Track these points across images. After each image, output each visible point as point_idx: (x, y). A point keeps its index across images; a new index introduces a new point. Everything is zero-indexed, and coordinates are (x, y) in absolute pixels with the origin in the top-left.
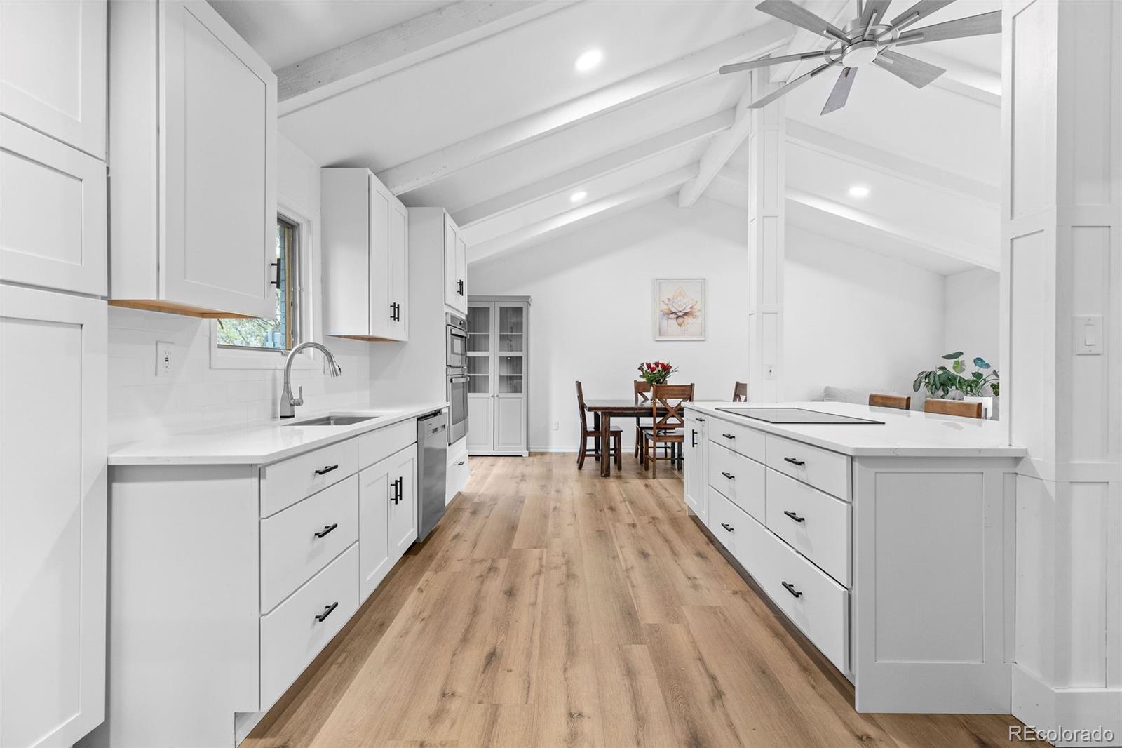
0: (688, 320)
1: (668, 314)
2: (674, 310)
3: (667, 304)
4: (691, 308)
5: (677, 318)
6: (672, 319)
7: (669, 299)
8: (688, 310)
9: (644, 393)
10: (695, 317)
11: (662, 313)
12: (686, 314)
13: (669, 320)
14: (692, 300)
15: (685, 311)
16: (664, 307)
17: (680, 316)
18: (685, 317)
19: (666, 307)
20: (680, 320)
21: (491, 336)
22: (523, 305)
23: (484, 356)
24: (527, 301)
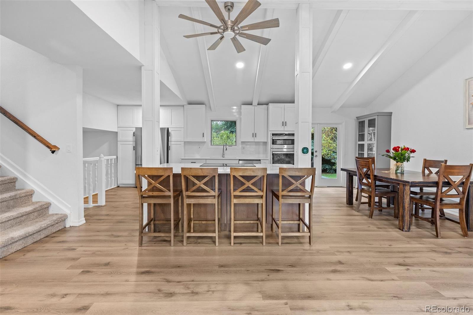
11: (471, 106)
21: (365, 134)
22: (376, 117)
23: (363, 143)
24: (378, 115)
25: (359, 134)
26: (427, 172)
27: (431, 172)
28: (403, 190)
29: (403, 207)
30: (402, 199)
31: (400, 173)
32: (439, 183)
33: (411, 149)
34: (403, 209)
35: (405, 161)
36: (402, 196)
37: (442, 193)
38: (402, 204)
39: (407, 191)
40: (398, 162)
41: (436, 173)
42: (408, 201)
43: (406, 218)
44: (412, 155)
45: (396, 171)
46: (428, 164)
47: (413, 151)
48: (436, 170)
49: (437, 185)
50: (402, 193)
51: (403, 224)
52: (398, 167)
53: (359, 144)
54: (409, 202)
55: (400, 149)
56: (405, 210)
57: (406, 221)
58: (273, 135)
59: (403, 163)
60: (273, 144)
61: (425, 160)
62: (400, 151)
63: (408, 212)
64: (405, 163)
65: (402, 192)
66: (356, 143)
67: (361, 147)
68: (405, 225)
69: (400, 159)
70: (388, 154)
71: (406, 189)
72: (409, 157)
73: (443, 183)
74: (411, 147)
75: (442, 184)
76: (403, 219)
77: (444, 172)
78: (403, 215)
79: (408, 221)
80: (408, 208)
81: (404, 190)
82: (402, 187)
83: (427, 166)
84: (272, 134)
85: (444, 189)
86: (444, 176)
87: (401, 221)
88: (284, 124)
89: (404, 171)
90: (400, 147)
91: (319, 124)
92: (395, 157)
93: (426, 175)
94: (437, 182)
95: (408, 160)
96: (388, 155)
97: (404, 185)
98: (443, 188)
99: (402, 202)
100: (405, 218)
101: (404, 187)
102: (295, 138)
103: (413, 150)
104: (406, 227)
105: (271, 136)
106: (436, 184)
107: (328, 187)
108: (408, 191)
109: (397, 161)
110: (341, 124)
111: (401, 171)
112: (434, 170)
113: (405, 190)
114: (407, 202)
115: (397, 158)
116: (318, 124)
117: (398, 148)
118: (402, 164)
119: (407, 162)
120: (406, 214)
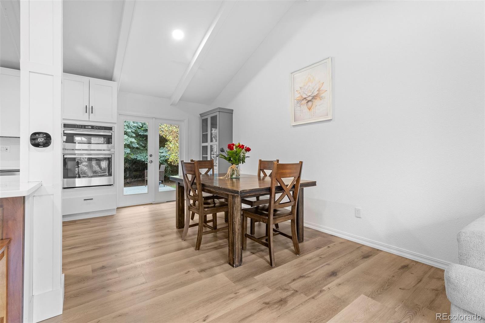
0: (317, 102)
1: (300, 101)
2: (304, 96)
3: (300, 92)
4: (319, 90)
5: (307, 102)
6: (304, 104)
7: (301, 88)
8: (316, 93)
11: (296, 101)
12: (314, 98)
13: (302, 106)
14: (319, 82)
15: (313, 95)
16: (297, 96)
17: (309, 101)
18: (313, 100)
19: (299, 95)
20: (310, 103)
21: (208, 134)
22: (217, 114)
23: (206, 145)
24: (219, 111)
25: (203, 134)
26: (262, 175)
27: (265, 175)
28: (232, 203)
29: (233, 231)
30: (232, 217)
31: (235, 178)
32: (272, 189)
33: (246, 147)
34: (233, 233)
35: (240, 163)
36: (232, 214)
37: (275, 202)
38: (232, 225)
39: (237, 206)
40: (234, 163)
41: (270, 176)
42: (239, 219)
43: (237, 246)
44: (247, 154)
45: (232, 176)
46: (263, 165)
47: (248, 150)
48: (270, 171)
49: (269, 192)
50: (232, 209)
51: (233, 256)
52: (233, 171)
53: (203, 146)
54: (240, 221)
55: (234, 147)
56: (235, 234)
57: (237, 250)
58: (65, 126)
59: (238, 164)
61: (260, 161)
62: (235, 150)
63: (239, 236)
64: (241, 165)
65: (232, 206)
66: (200, 144)
67: (205, 149)
68: (235, 257)
69: (235, 160)
70: (222, 153)
71: (236, 201)
72: (244, 157)
73: (275, 188)
74: (246, 145)
75: (275, 190)
76: (233, 249)
77: (277, 173)
78: (233, 243)
79: (240, 249)
80: (239, 230)
81: (233, 205)
82: (232, 199)
83: (262, 168)
85: (278, 196)
86: (276, 179)
87: (231, 251)
88: (89, 110)
89: (239, 175)
90: (235, 144)
92: (230, 157)
93: (261, 179)
94: (270, 187)
95: (243, 162)
96: (222, 155)
97: (234, 197)
98: (276, 194)
99: (232, 223)
100: (235, 246)
101: (234, 200)
103: (248, 148)
104: (236, 260)
105: (62, 127)
106: (269, 190)
107: (167, 202)
108: (238, 204)
109: (232, 162)
110: (183, 121)
111: (237, 176)
112: (268, 172)
113: (235, 204)
114: (238, 221)
115: (232, 159)
116: (153, 118)
117: (232, 146)
118: (237, 166)
119: (243, 163)
120: (236, 240)
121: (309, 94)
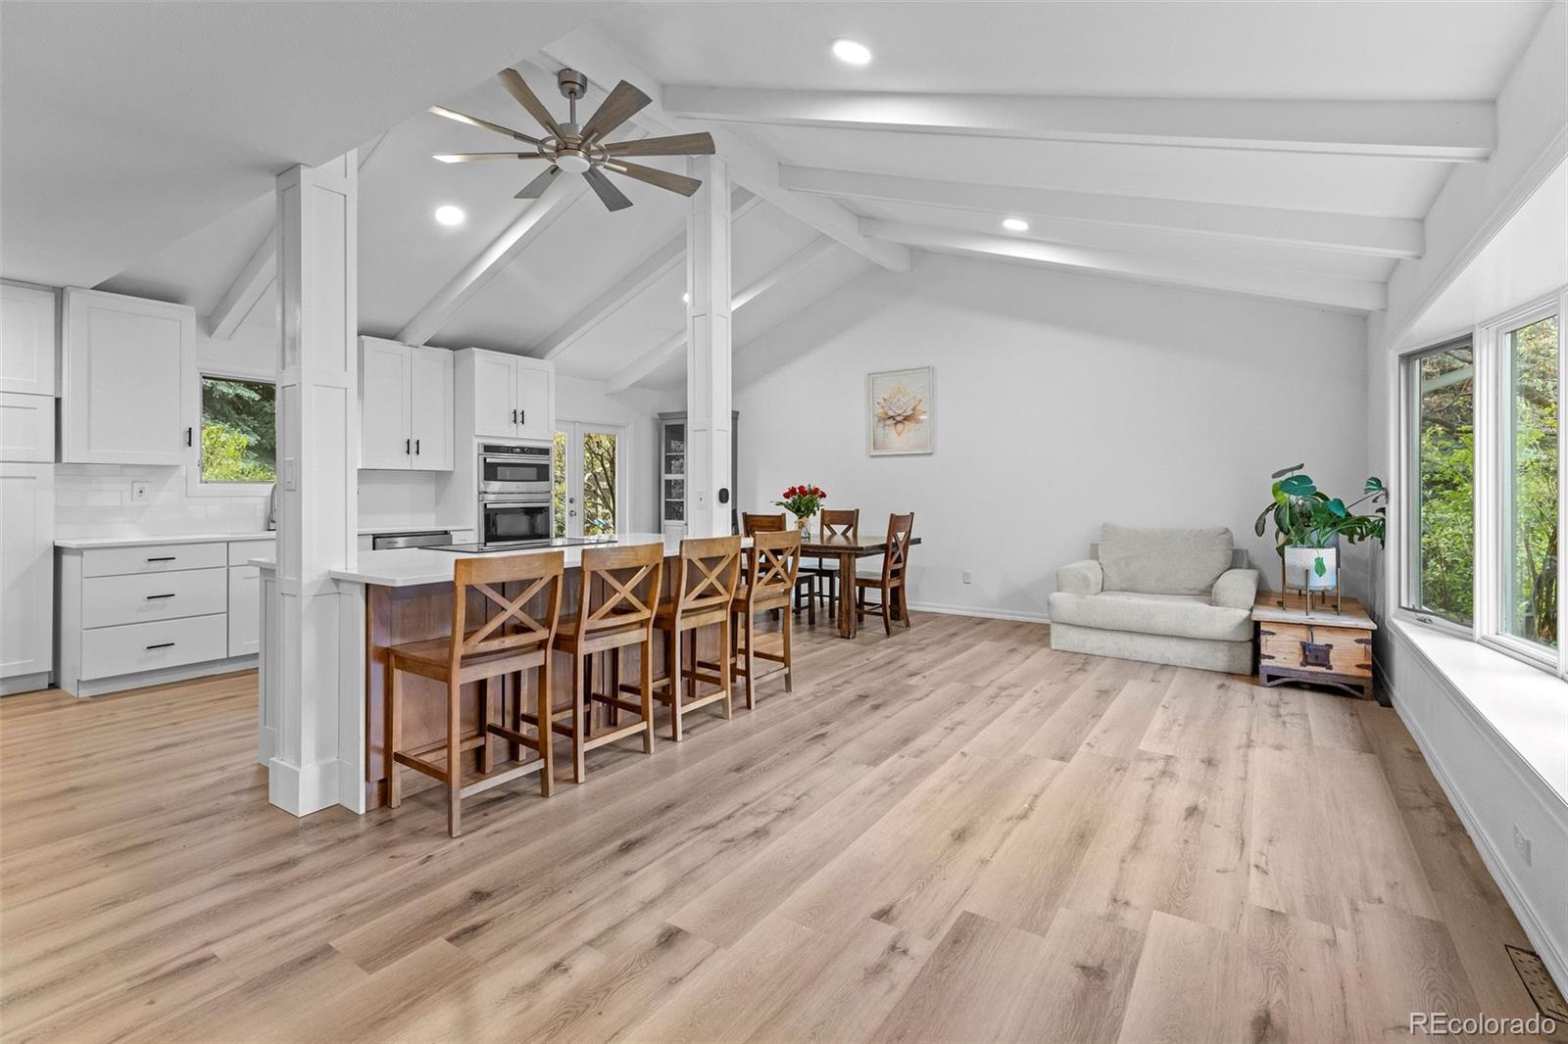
0: (909, 425)
1: (884, 420)
2: (891, 414)
3: (883, 407)
4: (914, 409)
5: (896, 424)
6: (889, 426)
7: (885, 400)
8: (909, 412)
9: (832, 526)
10: (918, 421)
11: (876, 418)
12: (906, 419)
13: (887, 428)
14: (915, 398)
15: (906, 414)
16: (879, 411)
17: (899, 422)
18: (906, 422)
19: (881, 410)
20: (900, 426)
25: (666, 456)
46: (829, 518)
51: (849, 626)
53: (666, 480)
57: (853, 619)
58: (488, 449)
60: (487, 478)
78: (849, 610)
83: (825, 523)
84: (485, 447)
86: (893, 534)
88: (518, 417)
91: (577, 424)
100: (851, 614)
101: (851, 559)
102: (553, 461)
105: (481, 452)
110: (624, 427)
116: (574, 422)
121: (900, 412)
